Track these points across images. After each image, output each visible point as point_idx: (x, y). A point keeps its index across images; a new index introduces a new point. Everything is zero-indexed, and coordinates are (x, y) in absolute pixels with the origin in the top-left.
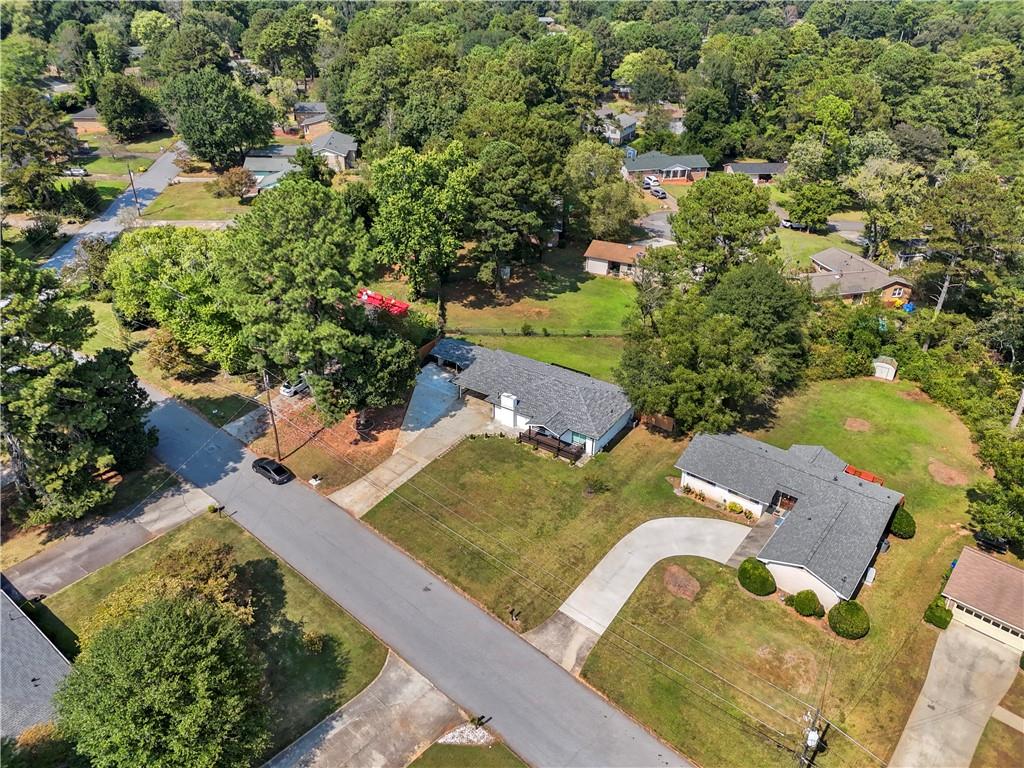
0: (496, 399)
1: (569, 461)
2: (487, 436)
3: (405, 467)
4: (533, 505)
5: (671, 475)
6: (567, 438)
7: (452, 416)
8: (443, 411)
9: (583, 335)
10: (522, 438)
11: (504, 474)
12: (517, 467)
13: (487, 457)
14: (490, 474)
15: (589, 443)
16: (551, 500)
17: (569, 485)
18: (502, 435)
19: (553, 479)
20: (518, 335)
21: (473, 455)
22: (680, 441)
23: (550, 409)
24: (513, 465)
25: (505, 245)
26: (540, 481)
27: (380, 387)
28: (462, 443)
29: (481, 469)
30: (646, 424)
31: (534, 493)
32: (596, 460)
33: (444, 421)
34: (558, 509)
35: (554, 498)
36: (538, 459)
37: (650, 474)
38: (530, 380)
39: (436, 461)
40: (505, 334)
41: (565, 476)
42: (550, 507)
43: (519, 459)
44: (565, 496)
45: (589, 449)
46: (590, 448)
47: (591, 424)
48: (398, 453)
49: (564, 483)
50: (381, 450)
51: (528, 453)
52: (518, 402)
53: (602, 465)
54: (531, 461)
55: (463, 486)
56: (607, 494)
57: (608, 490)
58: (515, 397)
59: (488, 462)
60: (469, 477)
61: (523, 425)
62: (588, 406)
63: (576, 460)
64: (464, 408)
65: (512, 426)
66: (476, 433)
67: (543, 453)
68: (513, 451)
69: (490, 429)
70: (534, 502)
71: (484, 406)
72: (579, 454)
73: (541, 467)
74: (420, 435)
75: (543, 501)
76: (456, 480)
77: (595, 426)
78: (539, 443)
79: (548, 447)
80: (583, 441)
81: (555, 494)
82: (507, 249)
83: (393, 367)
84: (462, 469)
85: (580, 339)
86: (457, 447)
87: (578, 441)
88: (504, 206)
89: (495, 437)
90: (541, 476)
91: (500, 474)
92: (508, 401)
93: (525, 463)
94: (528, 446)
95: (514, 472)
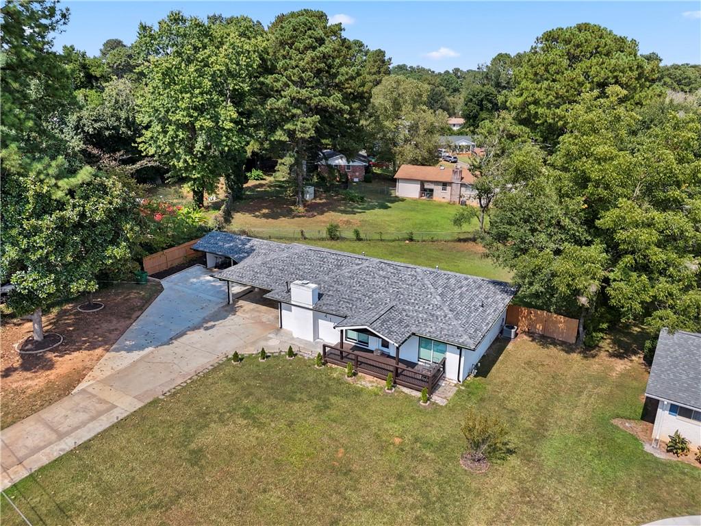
0: (284, 294)
1: (419, 394)
2: (263, 354)
3: (83, 416)
4: (354, 498)
5: (618, 416)
6: (408, 354)
7: (207, 329)
8: (196, 321)
9: (405, 239)
10: (329, 355)
11: (290, 424)
12: (319, 410)
13: (258, 393)
14: (261, 426)
15: (452, 358)
16: (394, 483)
17: (428, 444)
18: (291, 353)
19: (394, 431)
20: (323, 239)
21: (231, 389)
22: (594, 357)
23: (376, 303)
24: (310, 405)
25: (305, 131)
26: (365, 437)
27: (31, 248)
28: (216, 369)
29: (244, 416)
30: (530, 333)
31: (355, 467)
32: (466, 391)
33: (193, 337)
34: (413, 507)
35: (400, 477)
36: (358, 392)
37: (578, 414)
38: (339, 267)
39: (155, 402)
40: (305, 238)
41: (417, 424)
42: (393, 501)
43: (323, 393)
44: (424, 471)
45: (451, 373)
46: (455, 367)
47: (455, 322)
48: (84, 391)
49: (417, 440)
50: (50, 386)
51: (339, 381)
52: (320, 296)
53: (482, 400)
54: (347, 396)
55: (197, 456)
56: (513, 460)
57: (510, 452)
58: (314, 286)
59: (259, 401)
60: (211, 437)
61: (330, 335)
62: (441, 295)
63: (431, 393)
64: (231, 317)
65: (310, 338)
66: (244, 352)
67: (368, 382)
68: (310, 379)
69: (274, 344)
70: (355, 489)
71: (266, 313)
72: (433, 380)
73: (365, 407)
74: (142, 359)
75: (376, 487)
76: (187, 438)
77: (463, 325)
78: (358, 363)
79: (377, 370)
80: (438, 357)
81: (401, 468)
82: (307, 136)
83: (71, 214)
84: (204, 417)
85: (402, 243)
86: (206, 375)
87: (429, 356)
88: (302, 83)
89: (278, 357)
90: (367, 427)
91: (282, 424)
92: (302, 293)
93: (333, 399)
94: (339, 371)
95: (311, 420)
